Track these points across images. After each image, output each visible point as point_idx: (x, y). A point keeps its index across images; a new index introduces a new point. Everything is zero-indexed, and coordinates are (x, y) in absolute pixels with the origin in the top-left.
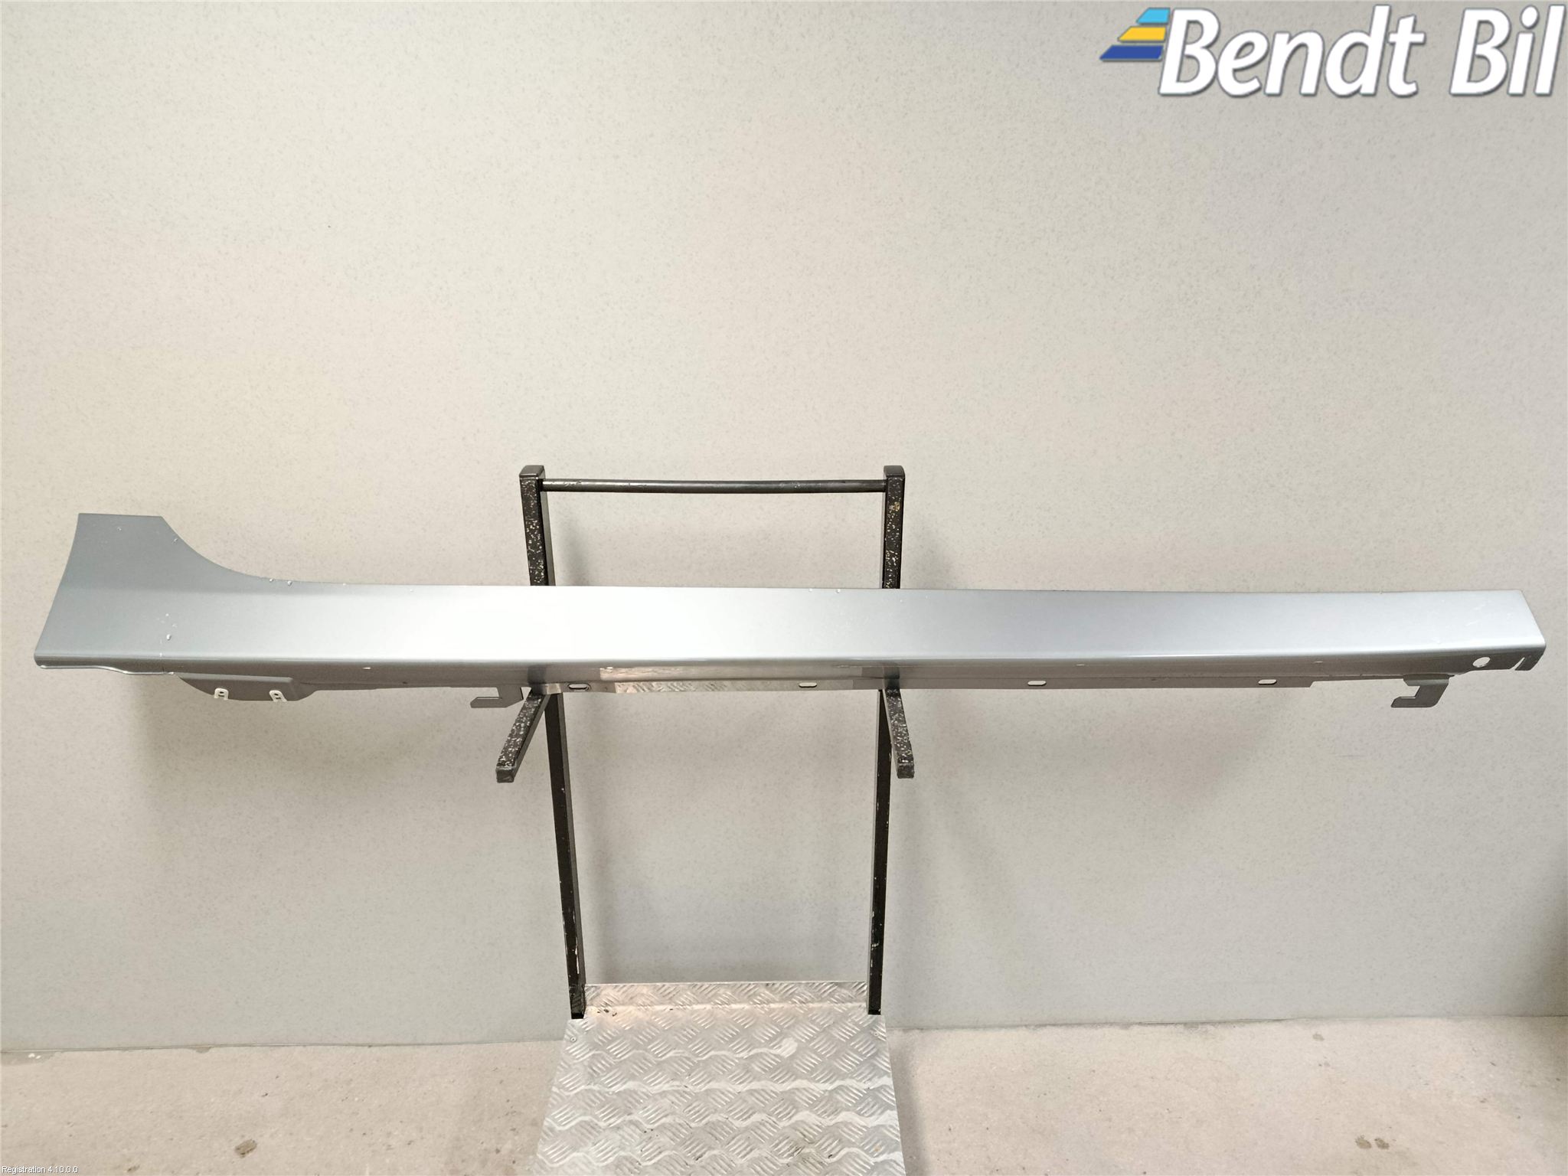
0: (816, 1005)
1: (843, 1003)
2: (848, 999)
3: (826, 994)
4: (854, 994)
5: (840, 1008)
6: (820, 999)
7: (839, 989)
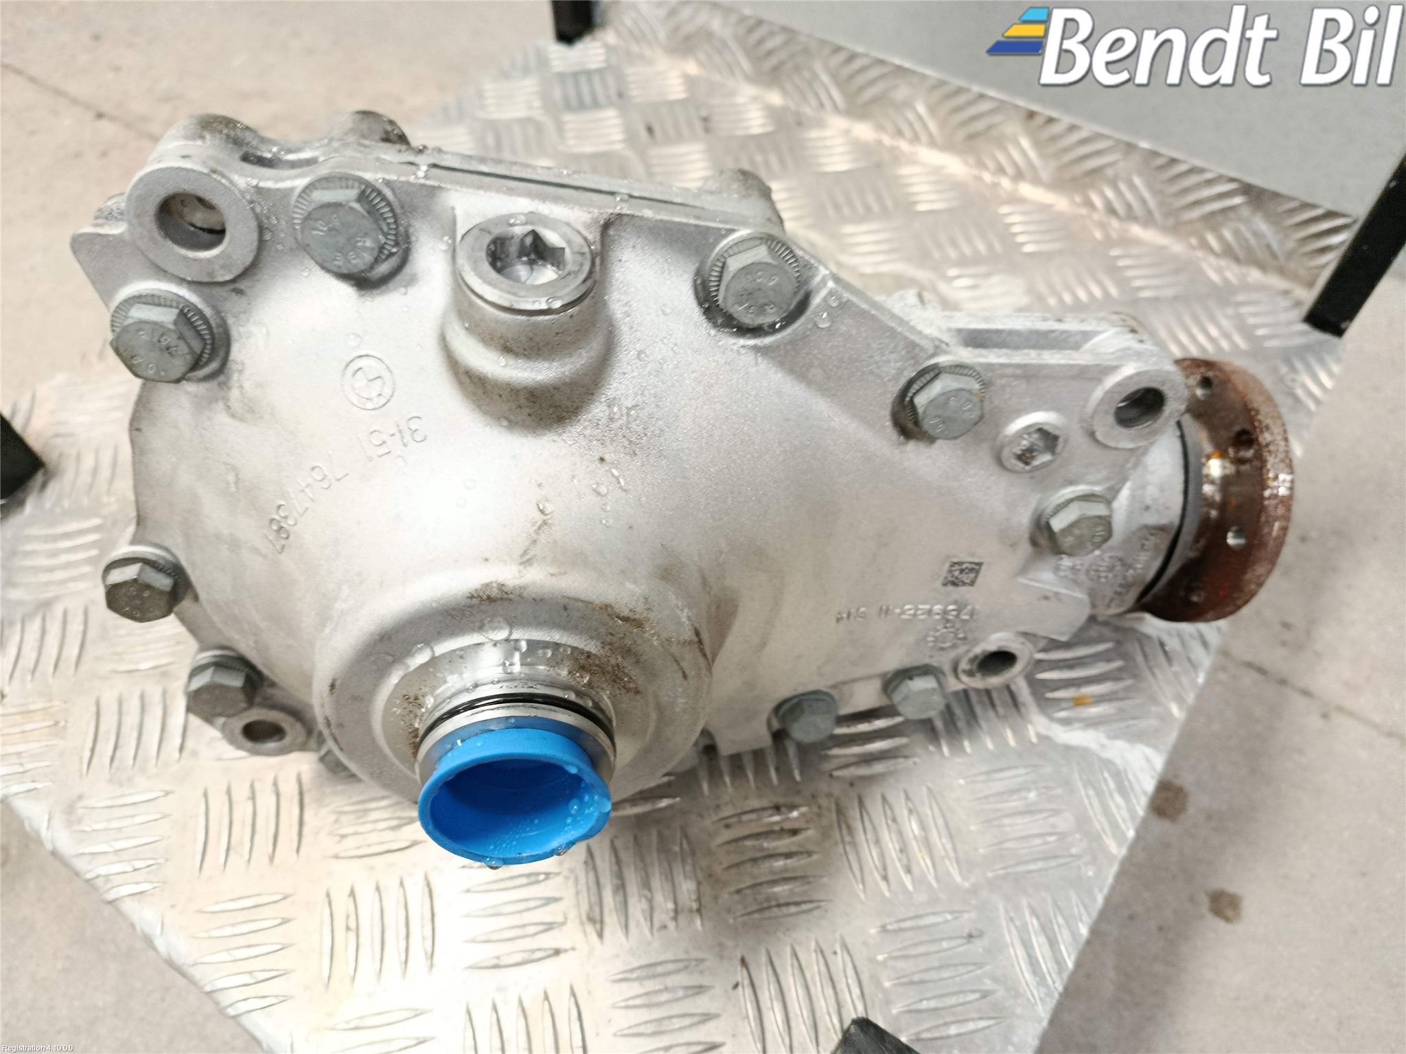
0: (1149, 236)
1: (1237, 260)
2: (1261, 254)
3: (1196, 213)
4: (1290, 244)
5: (1219, 271)
6: (1171, 221)
7: (1246, 212)
